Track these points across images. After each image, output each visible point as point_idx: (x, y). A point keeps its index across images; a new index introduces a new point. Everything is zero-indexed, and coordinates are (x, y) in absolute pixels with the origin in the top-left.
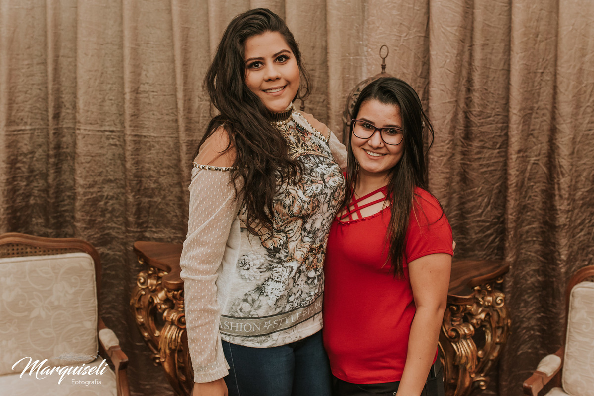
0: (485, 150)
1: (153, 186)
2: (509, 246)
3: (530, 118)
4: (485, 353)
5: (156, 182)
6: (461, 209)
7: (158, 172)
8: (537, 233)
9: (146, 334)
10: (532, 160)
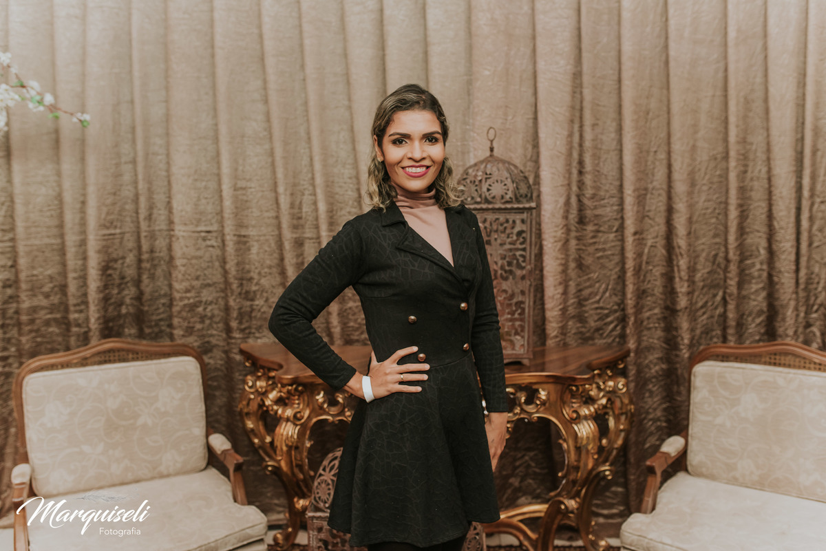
0: (600, 235)
1: (254, 288)
2: (630, 332)
3: (645, 198)
4: (609, 442)
5: (257, 284)
6: (578, 297)
7: (259, 273)
8: (658, 319)
9: (256, 441)
10: (649, 243)
